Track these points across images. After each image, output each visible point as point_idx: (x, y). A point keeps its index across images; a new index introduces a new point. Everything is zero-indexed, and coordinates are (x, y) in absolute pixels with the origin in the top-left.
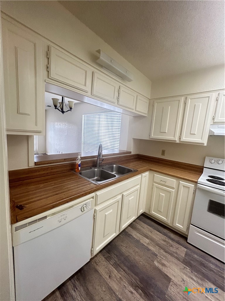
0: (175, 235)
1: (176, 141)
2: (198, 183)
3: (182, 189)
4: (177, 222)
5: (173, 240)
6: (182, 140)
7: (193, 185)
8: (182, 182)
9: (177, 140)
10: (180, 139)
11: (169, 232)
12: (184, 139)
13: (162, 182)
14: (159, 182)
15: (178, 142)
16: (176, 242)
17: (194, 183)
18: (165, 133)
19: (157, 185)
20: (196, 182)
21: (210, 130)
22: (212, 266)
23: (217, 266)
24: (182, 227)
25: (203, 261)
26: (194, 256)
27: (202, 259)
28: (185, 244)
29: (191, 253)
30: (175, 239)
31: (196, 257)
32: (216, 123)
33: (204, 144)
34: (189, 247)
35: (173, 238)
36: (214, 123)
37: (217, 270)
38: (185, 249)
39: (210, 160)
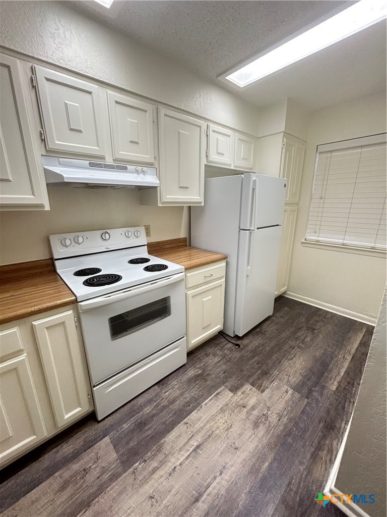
2: (79, 300)
3: (47, 335)
4: (64, 413)
5: (75, 456)
7: (71, 312)
8: (39, 322)
11: (55, 450)
16: (85, 451)
17: (70, 307)
20: (76, 301)
21: (44, 169)
22: (147, 410)
23: (150, 401)
24: (79, 409)
25: (137, 419)
26: (124, 429)
27: (133, 418)
28: (99, 430)
29: (117, 431)
30: (77, 447)
31: (127, 426)
32: (51, 153)
33: (42, 206)
34: (107, 426)
35: (73, 452)
36: (47, 151)
37: (154, 408)
38: (107, 439)
39: (61, 241)
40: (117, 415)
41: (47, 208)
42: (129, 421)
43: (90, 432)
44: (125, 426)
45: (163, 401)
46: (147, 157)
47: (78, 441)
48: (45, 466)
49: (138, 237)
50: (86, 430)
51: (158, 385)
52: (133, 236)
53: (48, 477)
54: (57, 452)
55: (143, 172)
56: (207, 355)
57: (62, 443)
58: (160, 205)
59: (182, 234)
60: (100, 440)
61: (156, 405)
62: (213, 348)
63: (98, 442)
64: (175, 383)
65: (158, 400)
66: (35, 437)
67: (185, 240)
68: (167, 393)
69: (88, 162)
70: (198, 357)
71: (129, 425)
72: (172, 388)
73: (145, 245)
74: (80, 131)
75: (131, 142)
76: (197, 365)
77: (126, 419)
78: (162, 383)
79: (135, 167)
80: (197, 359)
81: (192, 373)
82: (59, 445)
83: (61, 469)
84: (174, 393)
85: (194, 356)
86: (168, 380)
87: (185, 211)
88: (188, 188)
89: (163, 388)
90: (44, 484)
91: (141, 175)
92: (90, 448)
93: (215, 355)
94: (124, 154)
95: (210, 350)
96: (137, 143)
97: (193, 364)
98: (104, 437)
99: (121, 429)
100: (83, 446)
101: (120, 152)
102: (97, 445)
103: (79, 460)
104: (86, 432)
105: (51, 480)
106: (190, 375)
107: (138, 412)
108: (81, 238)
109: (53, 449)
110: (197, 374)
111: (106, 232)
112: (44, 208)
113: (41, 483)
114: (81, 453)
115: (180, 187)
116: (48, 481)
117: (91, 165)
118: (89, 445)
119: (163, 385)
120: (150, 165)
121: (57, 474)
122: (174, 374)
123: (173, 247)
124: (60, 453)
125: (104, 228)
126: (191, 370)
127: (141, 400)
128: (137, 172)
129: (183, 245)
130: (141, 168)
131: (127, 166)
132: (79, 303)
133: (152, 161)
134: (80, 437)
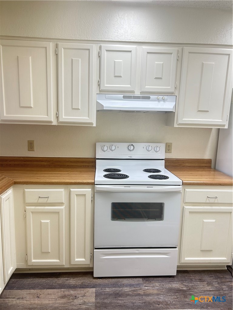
0: (75, 279)
1: (51, 122)
2: (95, 183)
4: (76, 256)
5: (74, 287)
6: (60, 120)
7: (90, 190)
9: (52, 120)
10: (58, 117)
11: (66, 278)
12: (65, 117)
13: (41, 201)
14: (36, 201)
15: (55, 123)
16: (80, 288)
17: (90, 186)
18: (30, 109)
19: (33, 207)
20: (93, 184)
21: (97, 102)
22: (127, 289)
23: (131, 285)
24: (83, 260)
25: (117, 291)
26: (106, 290)
27: (114, 288)
28: (92, 282)
29: (101, 289)
30: (77, 284)
31: (108, 290)
32: (102, 92)
33: (92, 124)
34: (97, 283)
35: (74, 285)
36: (100, 91)
37: (132, 291)
38: (94, 290)
39: (102, 147)
40: (106, 281)
41: (94, 125)
42: (111, 288)
43: (87, 280)
44: (107, 290)
45: (141, 290)
46: (169, 88)
47: (79, 281)
48: (60, 283)
49: (157, 152)
50: (85, 278)
51: (143, 279)
52: (153, 150)
53: (58, 288)
54: (67, 280)
55: (164, 100)
56: (201, 280)
57: (71, 277)
58: (176, 126)
59: (207, 155)
60: (90, 288)
61: (134, 290)
62: (211, 278)
63: (88, 288)
64: (157, 284)
65: (137, 288)
66: (58, 261)
67: (209, 161)
68: (147, 288)
69: (123, 95)
70: (191, 278)
71: (110, 290)
72: (153, 287)
73: (163, 159)
74: (120, 77)
75: (156, 78)
76: (185, 282)
77: (109, 286)
78: (147, 279)
79: (156, 97)
80: (188, 279)
81: (177, 286)
82: (70, 277)
83: (65, 289)
84: (152, 290)
85: (188, 275)
86: (153, 280)
87: (213, 134)
88: (208, 111)
89: (145, 283)
90: (56, 290)
91: (162, 102)
92: (83, 288)
93: (209, 284)
94: (149, 88)
95: (207, 278)
96: (161, 78)
97: (182, 280)
98: (93, 287)
99: (104, 290)
100: (81, 285)
101: (146, 87)
102: (87, 289)
103: (75, 291)
104: (85, 279)
105: (59, 290)
106: (174, 286)
107: (119, 287)
108: (114, 147)
109: (66, 277)
110: (181, 288)
111: (132, 145)
112: (93, 125)
113: (55, 289)
114: (78, 288)
115: (199, 111)
116: (58, 290)
117: (124, 97)
118: (83, 286)
119: (147, 281)
120: (170, 94)
121: (62, 290)
122: (160, 279)
123: (194, 167)
124: (68, 282)
125: (131, 142)
126: (177, 283)
127: (125, 281)
128: (158, 100)
129: (206, 166)
130: (162, 97)
131: (151, 96)
132: (95, 186)
133: (172, 90)
134: (81, 280)
